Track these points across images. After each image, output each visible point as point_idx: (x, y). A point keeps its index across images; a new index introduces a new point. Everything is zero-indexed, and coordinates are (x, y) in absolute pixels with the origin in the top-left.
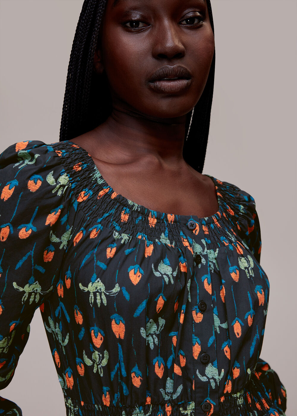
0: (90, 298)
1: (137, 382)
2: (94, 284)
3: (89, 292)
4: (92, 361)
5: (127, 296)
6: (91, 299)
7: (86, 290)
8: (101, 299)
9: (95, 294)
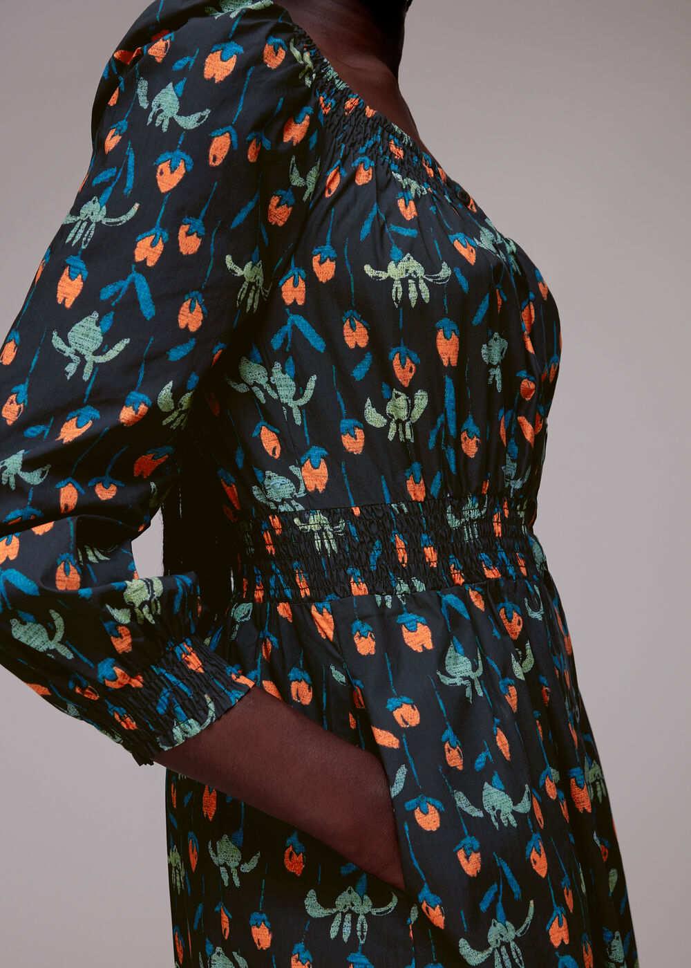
0: (394, 290)
1: (471, 447)
2: (400, 265)
3: (390, 281)
4: (385, 417)
5: (465, 285)
6: (396, 292)
7: (383, 275)
8: (419, 291)
9: (404, 282)
